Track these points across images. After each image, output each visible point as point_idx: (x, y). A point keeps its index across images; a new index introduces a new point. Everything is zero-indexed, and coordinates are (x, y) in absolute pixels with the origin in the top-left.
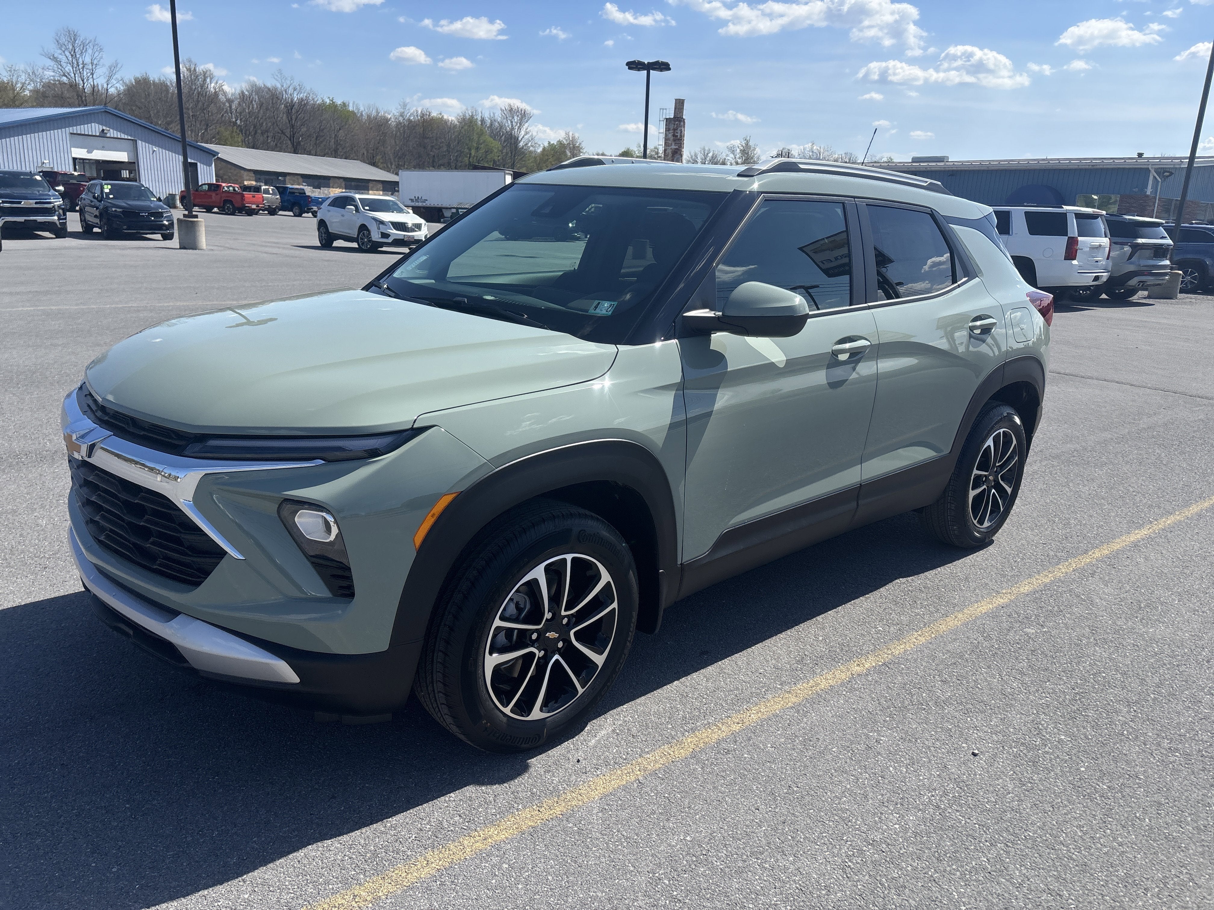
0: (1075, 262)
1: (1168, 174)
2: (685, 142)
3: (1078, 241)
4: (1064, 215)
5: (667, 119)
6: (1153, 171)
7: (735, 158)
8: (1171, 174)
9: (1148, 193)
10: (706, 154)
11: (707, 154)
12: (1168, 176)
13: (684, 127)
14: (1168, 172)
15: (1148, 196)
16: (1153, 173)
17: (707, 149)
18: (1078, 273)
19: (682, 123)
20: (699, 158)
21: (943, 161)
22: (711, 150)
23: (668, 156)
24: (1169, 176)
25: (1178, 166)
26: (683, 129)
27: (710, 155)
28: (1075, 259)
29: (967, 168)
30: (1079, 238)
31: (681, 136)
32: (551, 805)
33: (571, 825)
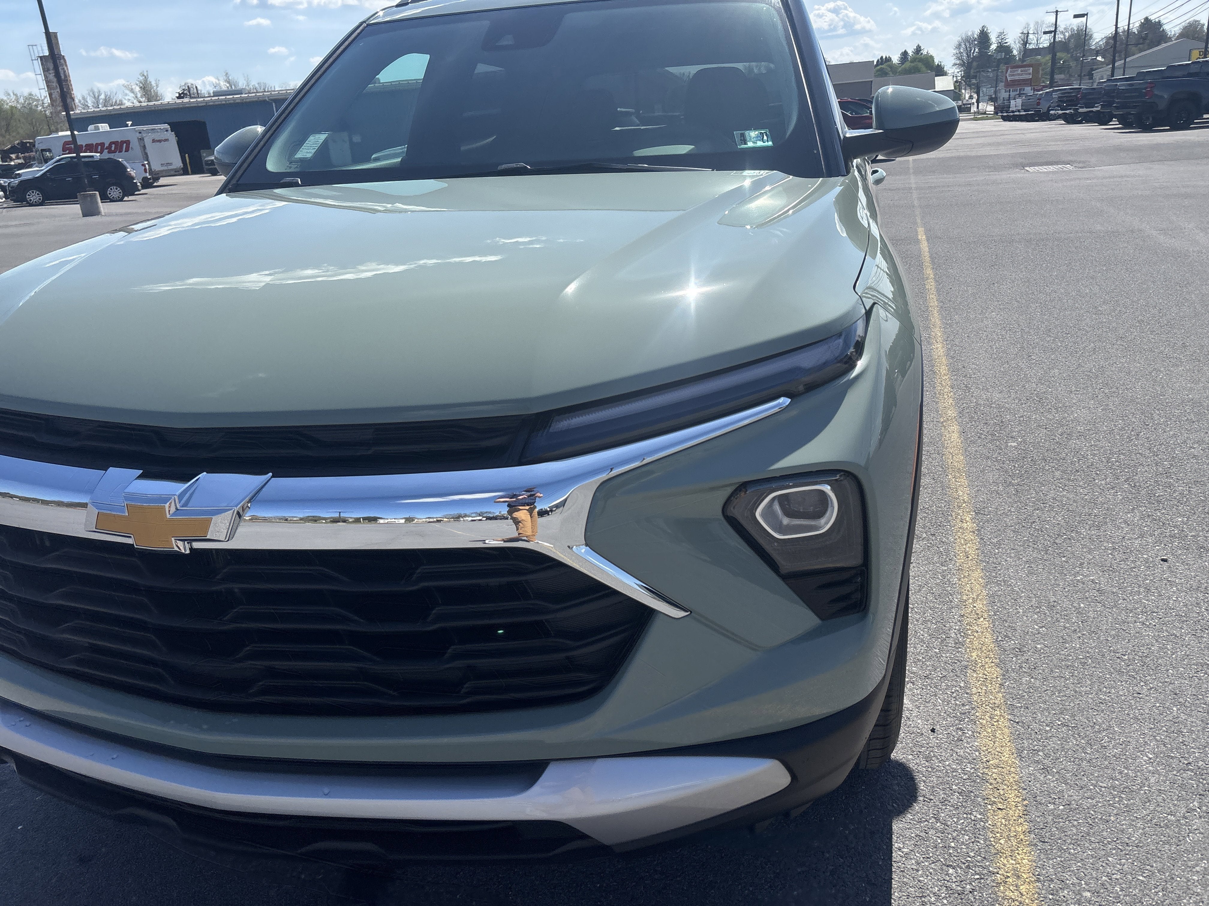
2: (72, 82)
5: (41, 57)
7: (137, 97)
10: (96, 96)
11: (98, 96)
13: (66, 66)
17: (96, 90)
19: (62, 61)
20: (90, 102)
22: (102, 91)
23: (55, 101)
26: (66, 68)
27: (102, 97)
31: (65, 76)
32: (996, 795)
33: (1051, 807)
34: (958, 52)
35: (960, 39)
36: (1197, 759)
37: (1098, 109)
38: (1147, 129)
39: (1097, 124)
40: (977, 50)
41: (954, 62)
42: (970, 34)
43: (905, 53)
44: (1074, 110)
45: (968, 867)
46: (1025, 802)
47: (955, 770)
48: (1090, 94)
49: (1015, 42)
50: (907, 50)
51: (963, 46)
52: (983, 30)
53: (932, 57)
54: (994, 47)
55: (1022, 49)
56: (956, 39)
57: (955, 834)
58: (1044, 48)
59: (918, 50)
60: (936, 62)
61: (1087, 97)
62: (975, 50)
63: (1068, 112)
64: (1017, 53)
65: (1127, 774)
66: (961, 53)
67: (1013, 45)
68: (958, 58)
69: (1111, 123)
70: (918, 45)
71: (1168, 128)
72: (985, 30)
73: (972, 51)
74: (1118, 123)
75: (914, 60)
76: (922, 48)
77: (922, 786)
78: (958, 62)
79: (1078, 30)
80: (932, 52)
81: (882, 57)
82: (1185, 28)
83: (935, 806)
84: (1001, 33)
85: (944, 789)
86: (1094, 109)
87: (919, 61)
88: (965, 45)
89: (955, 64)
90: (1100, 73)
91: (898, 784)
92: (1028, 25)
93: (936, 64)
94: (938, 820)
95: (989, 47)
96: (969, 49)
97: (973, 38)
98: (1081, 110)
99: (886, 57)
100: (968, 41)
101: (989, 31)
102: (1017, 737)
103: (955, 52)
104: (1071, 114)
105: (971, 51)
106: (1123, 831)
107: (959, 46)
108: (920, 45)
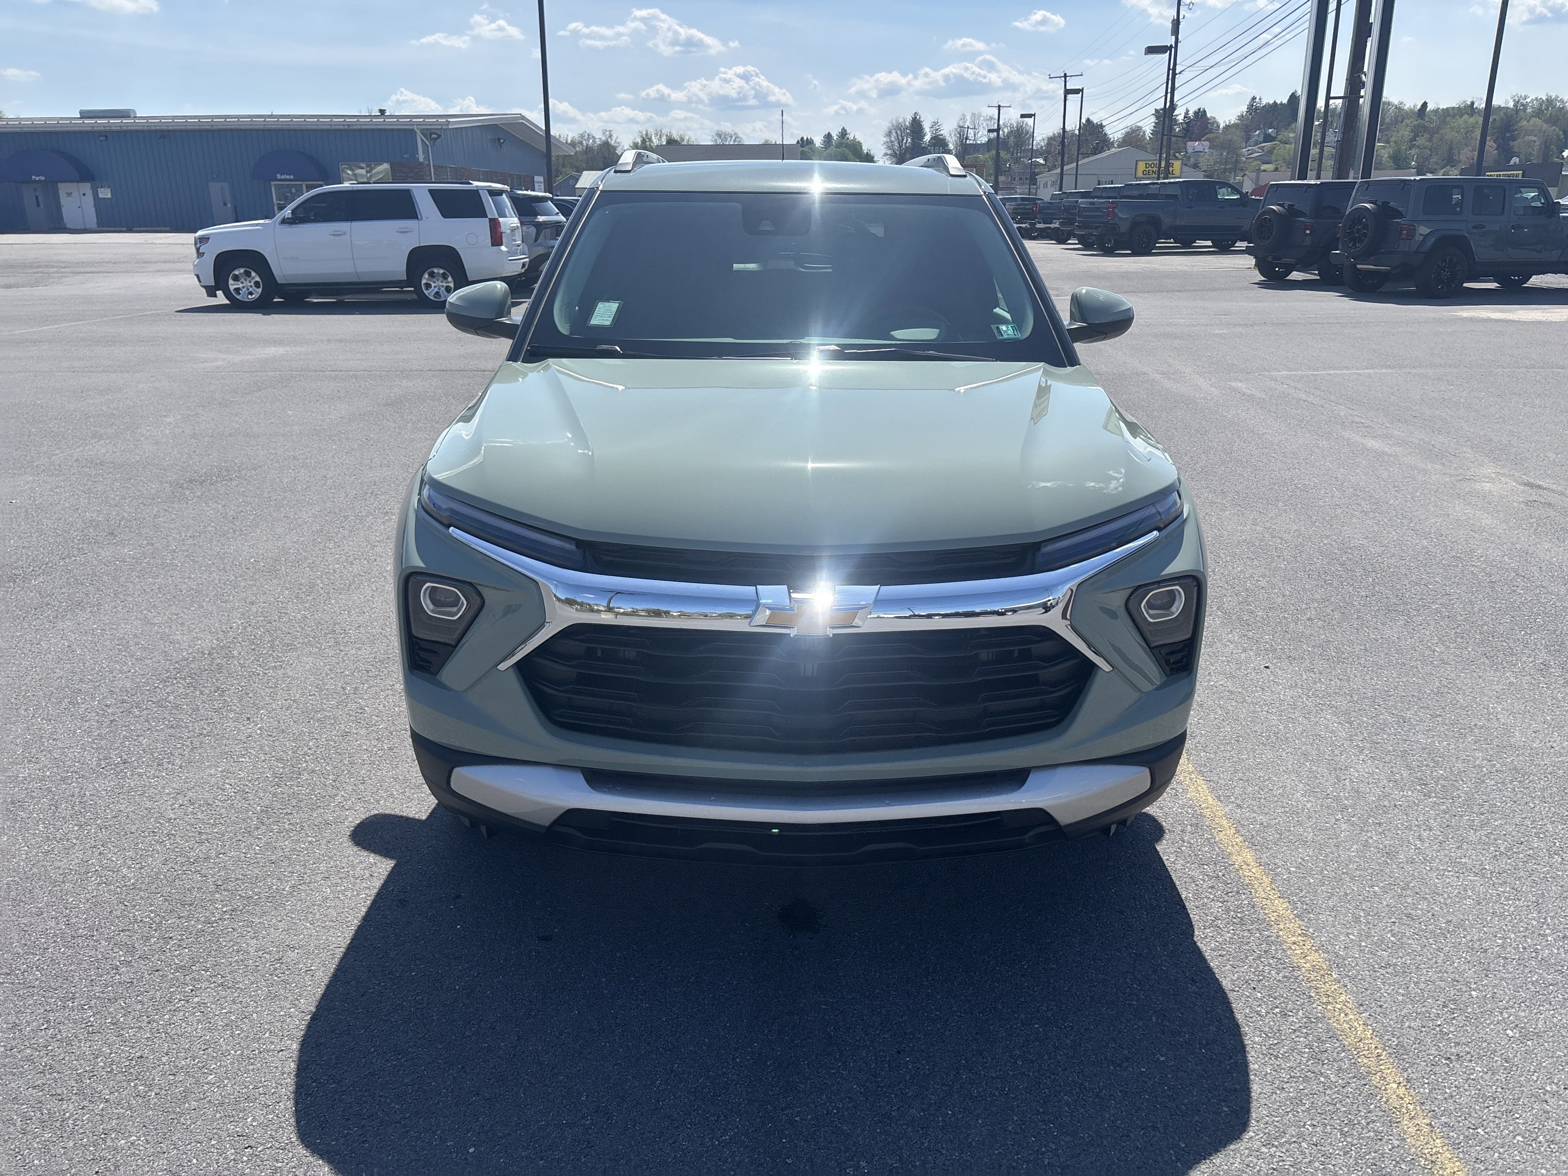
0: (503, 248)
1: (436, 136)
3: (499, 223)
4: (476, 193)
6: (418, 132)
8: (439, 136)
9: (421, 160)
12: (435, 139)
14: (436, 134)
15: (421, 163)
16: (419, 136)
18: (510, 260)
21: (129, 117)
24: (438, 138)
25: (444, 127)
28: (502, 245)
29: (184, 128)
30: (500, 219)
32: (1214, 823)
33: (1252, 826)
34: (888, 140)
35: (890, 125)
36: (1332, 792)
37: (1057, 225)
38: (1109, 252)
39: (1054, 242)
40: (909, 140)
41: (884, 151)
42: (901, 120)
43: (829, 136)
44: (1030, 224)
45: (1215, 863)
46: (1235, 826)
47: (1181, 813)
48: (1048, 208)
49: (950, 135)
50: (831, 133)
51: (894, 134)
52: (916, 118)
53: (860, 144)
54: (927, 138)
55: (959, 143)
56: (886, 125)
57: (1199, 848)
58: (982, 144)
59: (844, 133)
60: (865, 149)
61: (1044, 211)
62: (907, 140)
63: (1023, 225)
64: (952, 148)
65: (1291, 804)
66: (891, 142)
67: (948, 138)
68: (889, 148)
69: (1069, 242)
70: (844, 128)
71: (1130, 252)
72: (918, 117)
73: (905, 141)
74: (1077, 242)
75: (839, 145)
76: (848, 131)
77: (1164, 824)
78: (889, 152)
79: (1017, 127)
80: (859, 138)
81: (802, 138)
82: (1127, 134)
83: (1179, 834)
84: (935, 123)
85: (1180, 824)
86: (1052, 226)
87: (845, 147)
88: (896, 133)
89: (886, 154)
90: (1044, 179)
91: (1148, 825)
92: (964, 116)
93: (865, 152)
94: (1184, 842)
95: (923, 138)
96: (900, 138)
97: (905, 125)
98: (1038, 226)
99: (807, 139)
100: (898, 128)
101: (922, 120)
102: (1213, 790)
103: (885, 139)
104: (1026, 229)
105: (903, 140)
106: (1301, 835)
107: (889, 134)
108: (846, 128)
